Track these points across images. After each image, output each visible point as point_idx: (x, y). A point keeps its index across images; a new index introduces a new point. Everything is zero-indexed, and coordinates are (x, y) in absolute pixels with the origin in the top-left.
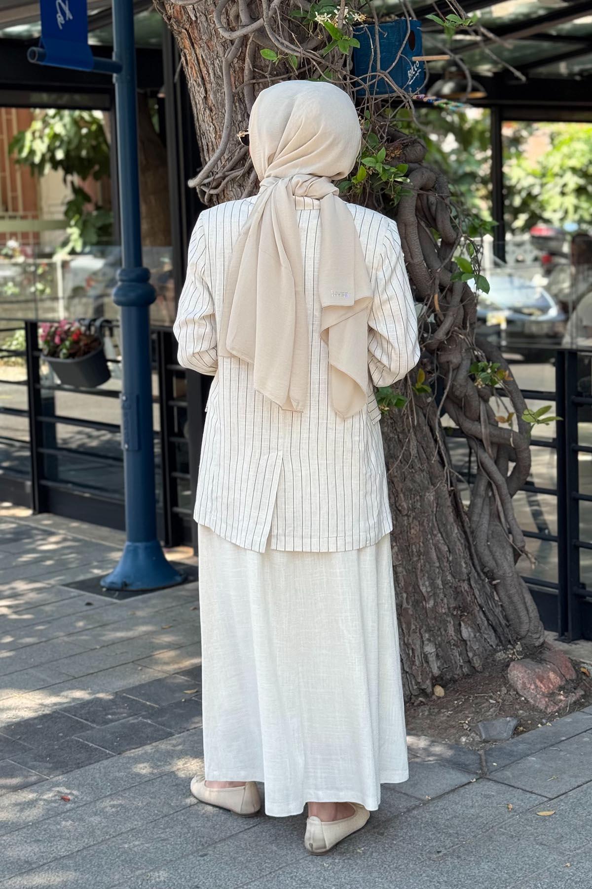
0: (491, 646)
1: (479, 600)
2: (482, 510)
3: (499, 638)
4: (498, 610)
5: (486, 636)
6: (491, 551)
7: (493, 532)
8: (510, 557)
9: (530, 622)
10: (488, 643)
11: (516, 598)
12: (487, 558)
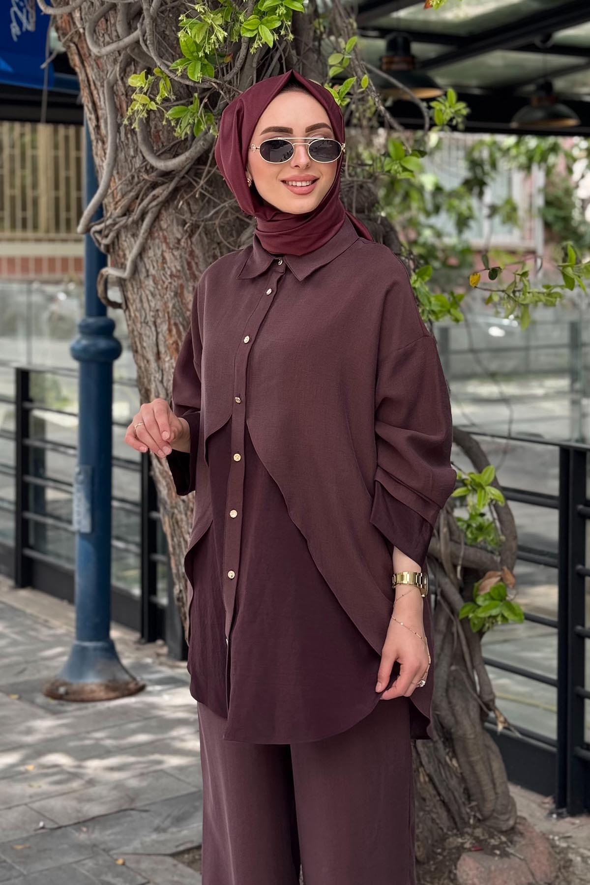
0: (441, 829)
1: (426, 766)
2: (442, 649)
3: (454, 819)
4: (454, 782)
5: (434, 816)
6: (450, 703)
7: (455, 678)
8: (475, 713)
9: (497, 798)
10: (437, 824)
11: (479, 768)
12: (445, 713)
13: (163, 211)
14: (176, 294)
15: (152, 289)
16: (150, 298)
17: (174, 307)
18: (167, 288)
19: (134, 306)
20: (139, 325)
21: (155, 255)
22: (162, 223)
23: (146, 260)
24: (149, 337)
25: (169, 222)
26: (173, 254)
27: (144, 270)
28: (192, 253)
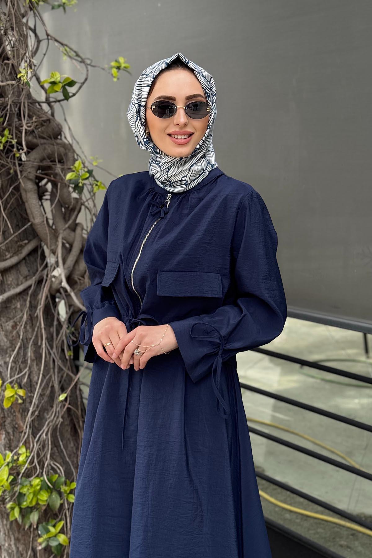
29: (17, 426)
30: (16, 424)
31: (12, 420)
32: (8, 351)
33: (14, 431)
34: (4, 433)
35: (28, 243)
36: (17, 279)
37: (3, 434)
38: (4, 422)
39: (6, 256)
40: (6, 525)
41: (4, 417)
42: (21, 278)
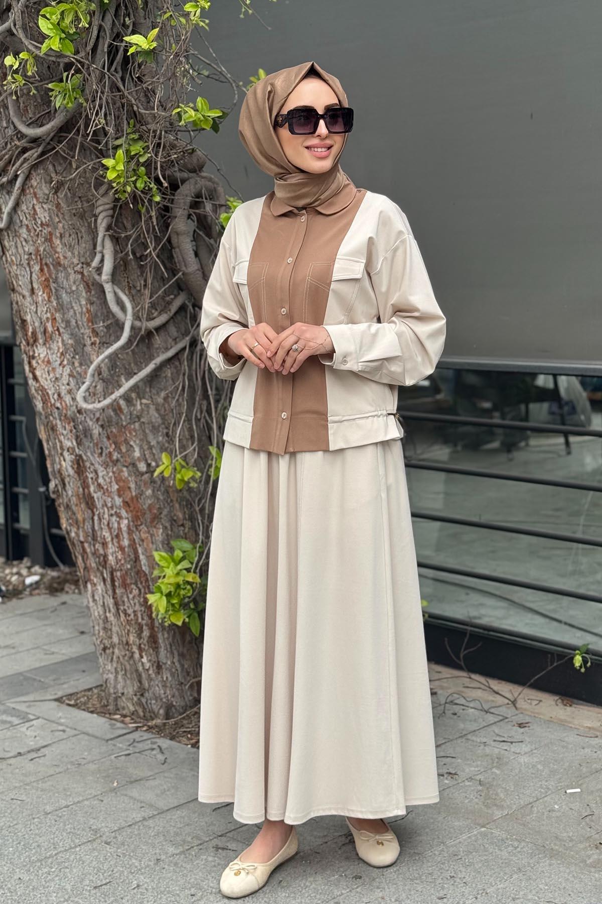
13: (32, 172)
14: (46, 240)
15: (25, 236)
16: (24, 243)
17: (44, 250)
18: (38, 235)
19: (10, 252)
20: (15, 267)
21: (27, 209)
22: (32, 181)
23: (19, 212)
24: (24, 276)
25: (38, 181)
26: (42, 207)
27: (18, 221)
28: (58, 206)
29: (175, 518)
30: (175, 515)
31: (170, 512)
32: (161, 429)
33: (171, 525)
34: (161, 527)
35: (174, 298)
36: (166, 342)
37: (159, 529)
38: (161, 513)
39: (153, 314)
40: (168, 638)
41: (160, 508)
42: (170, 340)
